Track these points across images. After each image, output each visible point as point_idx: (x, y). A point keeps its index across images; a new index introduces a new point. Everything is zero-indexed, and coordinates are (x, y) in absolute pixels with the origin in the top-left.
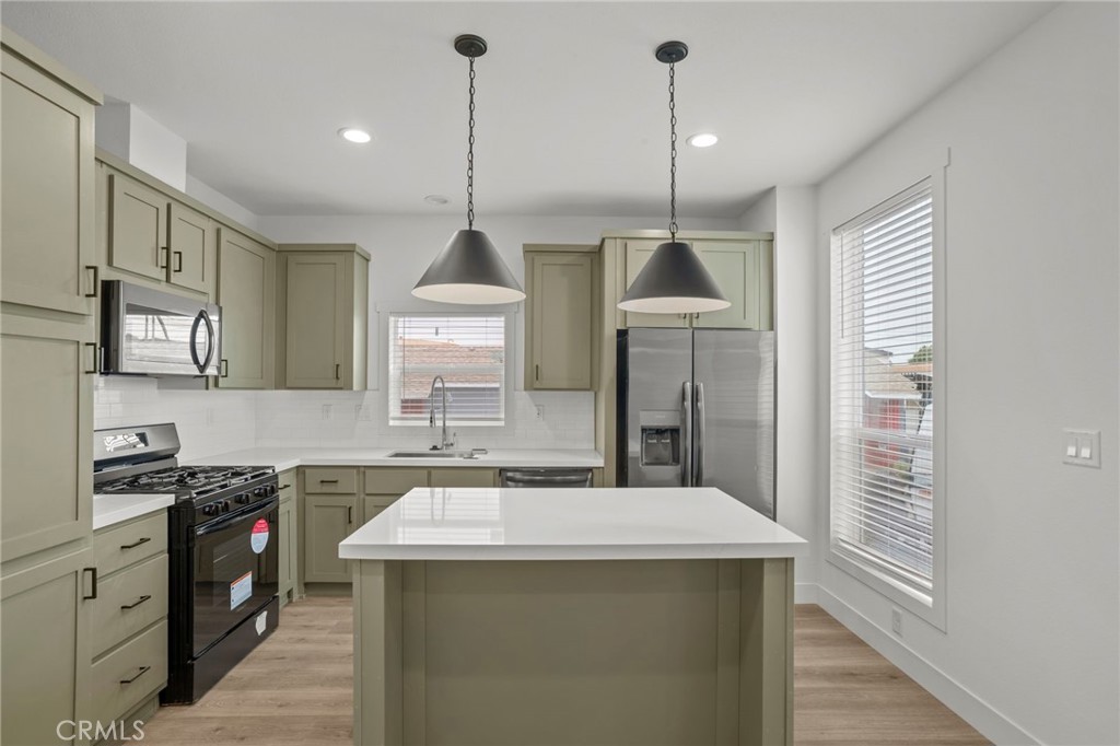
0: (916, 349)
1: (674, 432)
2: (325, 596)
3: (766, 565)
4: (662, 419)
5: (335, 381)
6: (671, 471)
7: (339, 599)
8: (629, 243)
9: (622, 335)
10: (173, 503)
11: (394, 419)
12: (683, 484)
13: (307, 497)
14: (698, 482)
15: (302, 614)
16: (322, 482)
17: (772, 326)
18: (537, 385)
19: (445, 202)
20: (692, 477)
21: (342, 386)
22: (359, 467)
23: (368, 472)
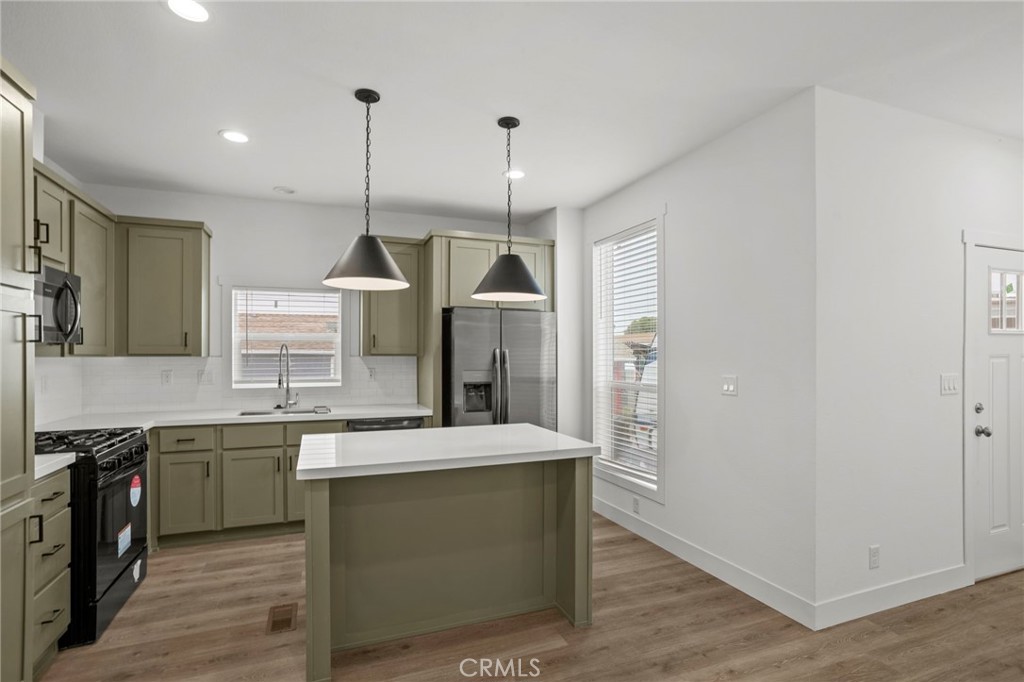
0: (629, 323)
1: (487, 387)
2: (179, 546)
3: (577, 462)
4: (479, 377)
5: (183, 348)
6: (487, 415)
7: (196, 547)
8: (452, 241)
9: (447, 313)
10: (74, 461)
11: (236, 382)
12: (495, 422)
13: (162, 456)
14: (505, 421)
15: (164, 563)
16: (178, 441)
17: (553, 309)
18: (374, 351)
19: (292, 192)
20: (501, 418)
21: (191, 352)
22: (216, 425)
23: (225, 429)
